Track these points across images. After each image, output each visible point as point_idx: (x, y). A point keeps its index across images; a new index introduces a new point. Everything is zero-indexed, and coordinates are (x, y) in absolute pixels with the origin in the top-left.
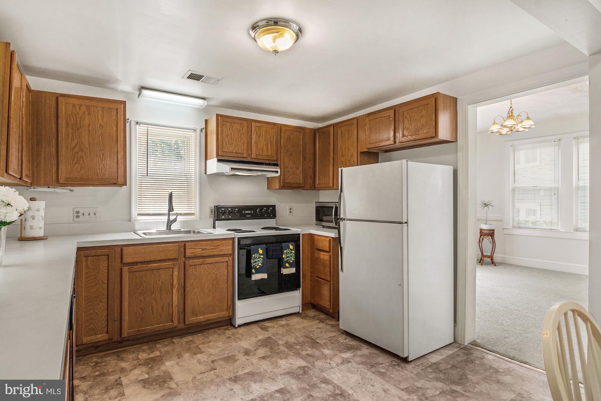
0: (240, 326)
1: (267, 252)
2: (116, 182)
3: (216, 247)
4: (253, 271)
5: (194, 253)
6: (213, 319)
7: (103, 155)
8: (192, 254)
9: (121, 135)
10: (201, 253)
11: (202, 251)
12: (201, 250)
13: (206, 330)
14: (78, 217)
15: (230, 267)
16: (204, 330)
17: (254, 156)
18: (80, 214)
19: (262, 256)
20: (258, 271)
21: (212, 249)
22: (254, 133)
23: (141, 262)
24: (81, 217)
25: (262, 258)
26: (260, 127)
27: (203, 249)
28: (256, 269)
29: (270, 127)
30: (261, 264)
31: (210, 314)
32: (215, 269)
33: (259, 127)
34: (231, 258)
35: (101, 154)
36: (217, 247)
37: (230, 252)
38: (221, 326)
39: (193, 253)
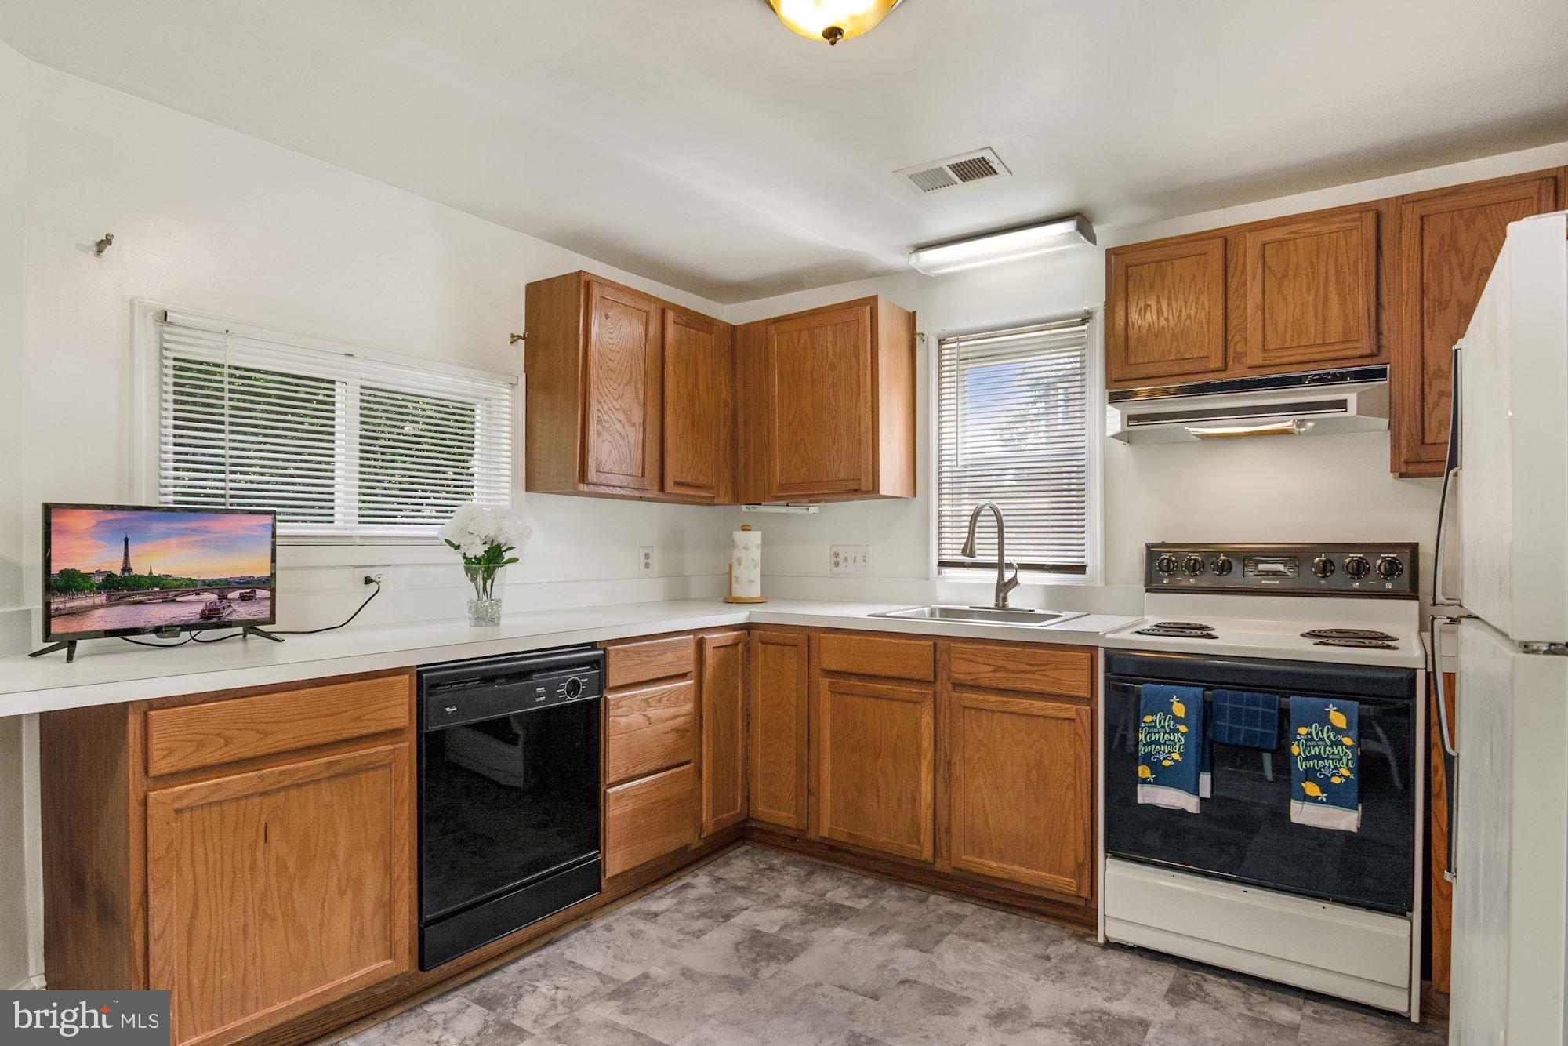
0: (1109, 945)
1: (1207, 715)
2: (856, 488)
3: (1035, 668)
4: (1144, 771)
5: (974, 673)
6: (1027, 885)
7: (836, 427)
8: (969, 677)
9: (865, 379)
10: (991, 679)
11: (994, 671)
12: (991, 669)
13: (1025, 910)
14: (837, 564)
15: (1084, 737)
16: (1021, 908)
17: (1255, 357)
18: (841, 559)
19: (1183, 729)
20: (1163, 777)
21: (1024, 672)
22: (1254, 272)
23: (856, 675)
24: (842, 565)
25: (1183, 734)
26: (1286, 240)
27: (998, 669)
28: (1155, 766)
29: (1333, 227)
30: (1181, 754)
31: (1021, 864)
32: (1035, 736)
33: (1280, 241)
34: (1085, 709)
35: (833, 426)
36: (1039, 668)
37: (1086, 693)
38: (1070, 921)
39: (969, 673)
